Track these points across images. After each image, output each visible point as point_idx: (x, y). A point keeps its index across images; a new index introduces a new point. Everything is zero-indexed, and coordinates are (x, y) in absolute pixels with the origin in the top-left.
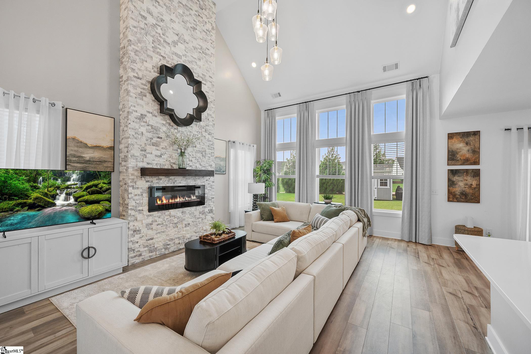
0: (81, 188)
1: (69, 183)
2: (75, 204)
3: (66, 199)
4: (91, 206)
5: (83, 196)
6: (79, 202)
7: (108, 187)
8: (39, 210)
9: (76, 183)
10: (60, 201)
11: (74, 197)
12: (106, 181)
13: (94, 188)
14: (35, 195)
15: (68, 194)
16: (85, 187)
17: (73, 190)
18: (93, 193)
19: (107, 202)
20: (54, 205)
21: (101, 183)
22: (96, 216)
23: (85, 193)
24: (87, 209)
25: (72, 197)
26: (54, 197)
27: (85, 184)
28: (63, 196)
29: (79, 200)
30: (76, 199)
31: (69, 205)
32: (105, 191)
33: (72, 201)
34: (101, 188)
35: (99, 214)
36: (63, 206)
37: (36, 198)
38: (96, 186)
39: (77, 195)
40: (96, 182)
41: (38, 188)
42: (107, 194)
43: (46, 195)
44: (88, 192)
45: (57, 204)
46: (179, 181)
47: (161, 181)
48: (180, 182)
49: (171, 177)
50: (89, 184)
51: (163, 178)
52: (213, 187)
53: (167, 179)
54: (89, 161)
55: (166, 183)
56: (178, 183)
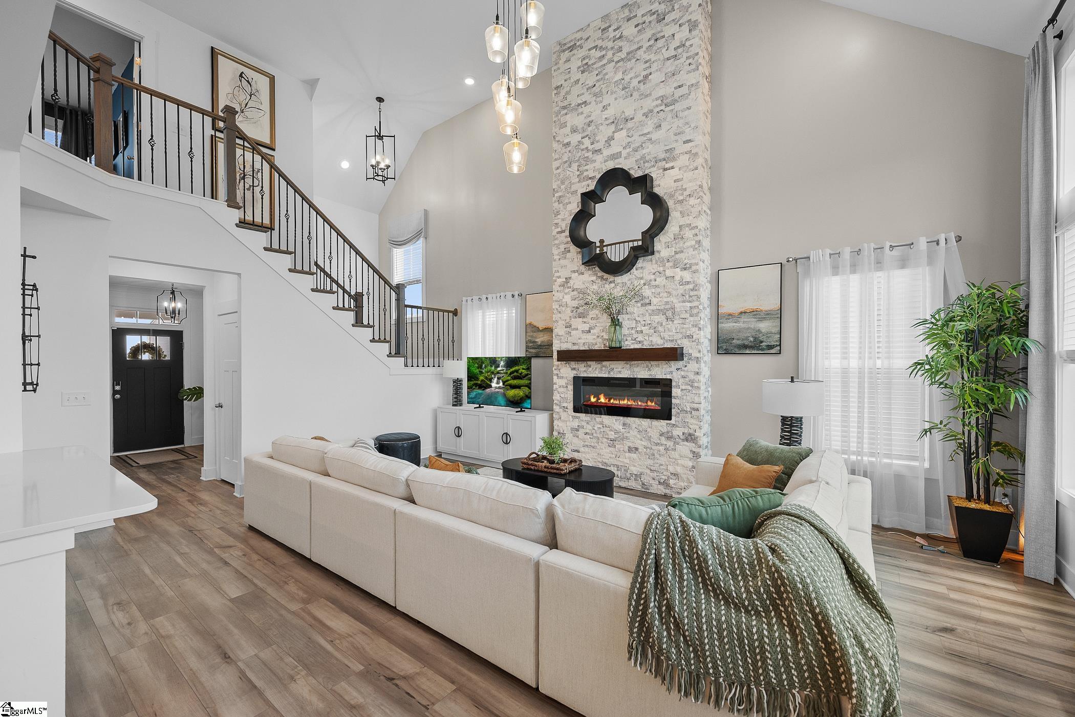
0: (507, 373)
1: (499, 369)
2: (503, 388)
3: (498, 383)
4: (514, 390)
5: (507, 381)
6: (506, 386)
7: (526, 373)
8: (483, 390)
9: (503, 368)
10: (494, 385)
11: (502, 381)
12: (524, 367)
13: (515, 374)
14: (481, 378)
15: (499, 378)
16: (509, 373)
17: (501, 375)
18: (515, 378)
19: (527, 388)
20: (491, 386)
21: (521, 369)
22: (518, 400)
23: (509, 378)
24: (512, 393)
25: (501, 381)
26: (491, 380)
27: (509, 370)
28: (495, 380)
29: (506, 383)
30: (504, 383)
31: (499, 388)
32: (524, 377)
33: (501, 384)
34: (521, 374)
35: (520, 399)
36: (496, 388)
37: (482, 380)
38: (517, 371)
39: (504, 380)
40: (517, 368)
41: (483, 373)
42: (526, 380)
43: (486, 378)
44: (512, 377)
45: (493, 386)
46: (619, 369)
47: (590, 369)
48: (620, 372)
49: (604, 363)
50: (512, 370)
51: (593, 364)
52: (696, 384)
53: (599, 366)
54: (540, 345)
55: (597, 373)
56: (617, 373)
